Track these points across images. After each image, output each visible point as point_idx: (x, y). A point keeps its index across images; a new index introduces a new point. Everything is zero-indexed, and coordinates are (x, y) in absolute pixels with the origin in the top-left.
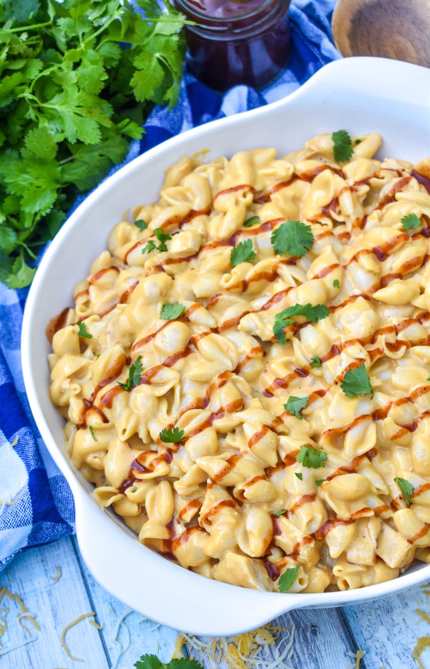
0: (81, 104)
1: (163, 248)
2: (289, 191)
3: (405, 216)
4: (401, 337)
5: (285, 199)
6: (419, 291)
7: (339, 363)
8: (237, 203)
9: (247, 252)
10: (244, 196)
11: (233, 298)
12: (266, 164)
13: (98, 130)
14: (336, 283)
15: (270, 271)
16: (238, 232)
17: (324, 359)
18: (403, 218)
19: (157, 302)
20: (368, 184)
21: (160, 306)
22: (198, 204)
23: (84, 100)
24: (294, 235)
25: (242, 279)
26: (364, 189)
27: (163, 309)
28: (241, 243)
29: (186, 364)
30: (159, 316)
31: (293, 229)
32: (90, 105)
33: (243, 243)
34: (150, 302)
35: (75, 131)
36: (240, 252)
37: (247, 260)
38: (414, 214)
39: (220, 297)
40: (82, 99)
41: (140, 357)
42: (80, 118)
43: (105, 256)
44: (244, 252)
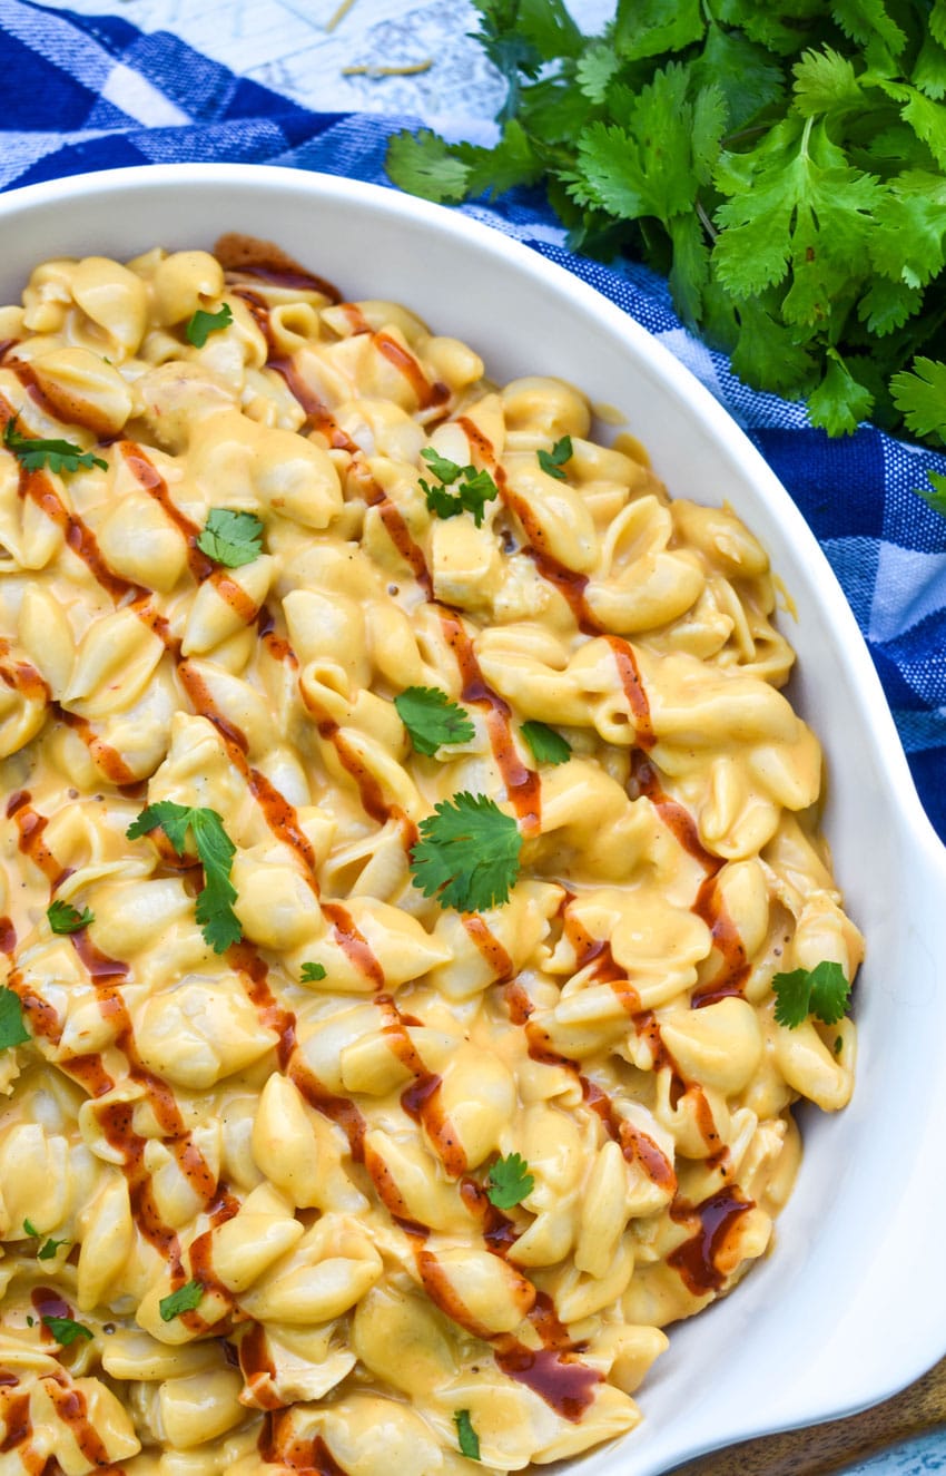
0: (823, 224)
1: (442, 506)
2: (665, 849)
3: (525, 1163)
4: (155, 1151)
5: (639, 840)
6: (302, 1206)
7: (58, 978)
8: (592, 697)
9: (436, 734)
10: (620, 718)
11: (288, 698)
12: (755, 784)
13: (765, 287)
14: (314, 973)
15: (387, 802)
16: (504, 706)
17: (85, 941)
18: (522, 1160)
19: (258, 497)
20: (657, 1065)
21: (248, 504)
22: (603, 597)
23: (840, 232)
24: (477, 855)
25: (337, 719)
26: (640, 1053)
27: (244, 513)
28: (463, 714)
29: (77, 584)
30: (221, 504)
31: (497, 852)
32: (832, 250)
33: (465, 720)
34: (255, 475)
35: (746, 219)
36: (439, 714)
37: (409, 734)
38: (531, 1190)
39: (286, 663)
40: (841, 224)
41: (105, 466)
42: (786, 227)
43: (465, 366)
44: (437, 724)
